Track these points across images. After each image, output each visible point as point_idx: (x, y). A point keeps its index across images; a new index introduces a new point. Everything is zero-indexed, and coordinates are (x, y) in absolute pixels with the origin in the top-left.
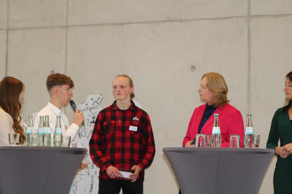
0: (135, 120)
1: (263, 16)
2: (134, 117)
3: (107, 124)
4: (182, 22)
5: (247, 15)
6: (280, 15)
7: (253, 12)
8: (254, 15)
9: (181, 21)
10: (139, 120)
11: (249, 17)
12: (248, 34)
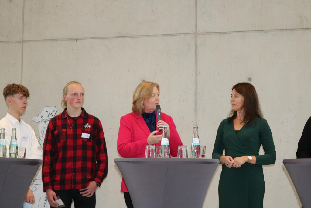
0: (86, 127)
1: (209, 33)
2: (86, 124)
3: (58, 133)
4: (134, 38)
5: (194, 32)
6: (225, 33)
7: (200, 29)
8: (200, 32)
9: (132, 37)
10: (91, 126)
11: (196, 34)
12: (195, 50)
